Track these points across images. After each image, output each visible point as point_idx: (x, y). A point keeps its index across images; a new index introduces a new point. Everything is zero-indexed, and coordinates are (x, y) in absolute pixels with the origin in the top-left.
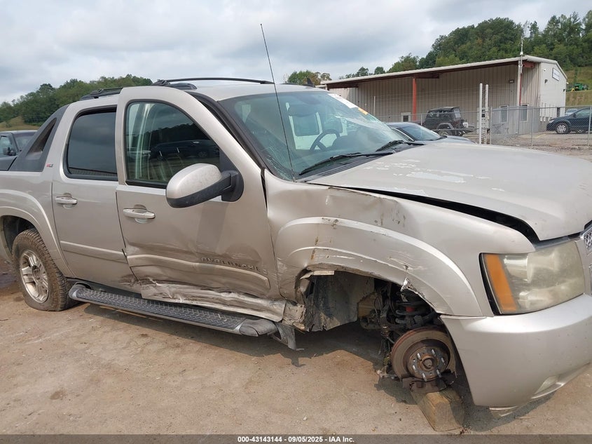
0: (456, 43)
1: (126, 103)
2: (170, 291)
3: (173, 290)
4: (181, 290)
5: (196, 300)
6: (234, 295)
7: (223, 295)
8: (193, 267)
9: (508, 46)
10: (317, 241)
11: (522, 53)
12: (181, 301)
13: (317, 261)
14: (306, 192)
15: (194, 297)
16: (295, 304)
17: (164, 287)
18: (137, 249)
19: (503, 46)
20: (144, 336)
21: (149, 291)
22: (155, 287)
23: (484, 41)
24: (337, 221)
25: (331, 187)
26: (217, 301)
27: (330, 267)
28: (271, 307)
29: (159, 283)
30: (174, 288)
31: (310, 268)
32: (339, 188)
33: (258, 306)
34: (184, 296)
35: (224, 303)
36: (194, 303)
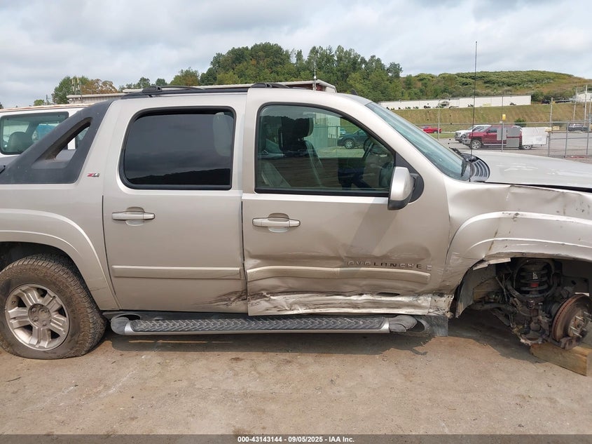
0: (234, 62)
1: (260, 105)
2: (287, 303)
3: (291, 301)
4: (301, 299)
5: (318, 308)
6: (365, 297)
7: (354, 298)
8: (334, 273)
9: (279, 69)
10: (496, 233)
11: (315, 77)
12: (302, 311)
13: (494, 252)
14: (488, 190)
15: (317, 306)
16: (441, 295)
17: (279, 299)
18: (258, 261)
19: (274, 68)
20: (237, 359)
21: (259, 307)
22: (269, 301)
23: (258, 63)
24: (517, 214)
25: (512, 185)
26: (346, 305)
27: (507, 255)
28: (416, 303)
29: (273, 296)
30: (292, 298)
31: (486, 259)
32: (520, 186)
33: (395, 304)
34: (305, 305)
35: (355, 306)
36: (317, 311)
